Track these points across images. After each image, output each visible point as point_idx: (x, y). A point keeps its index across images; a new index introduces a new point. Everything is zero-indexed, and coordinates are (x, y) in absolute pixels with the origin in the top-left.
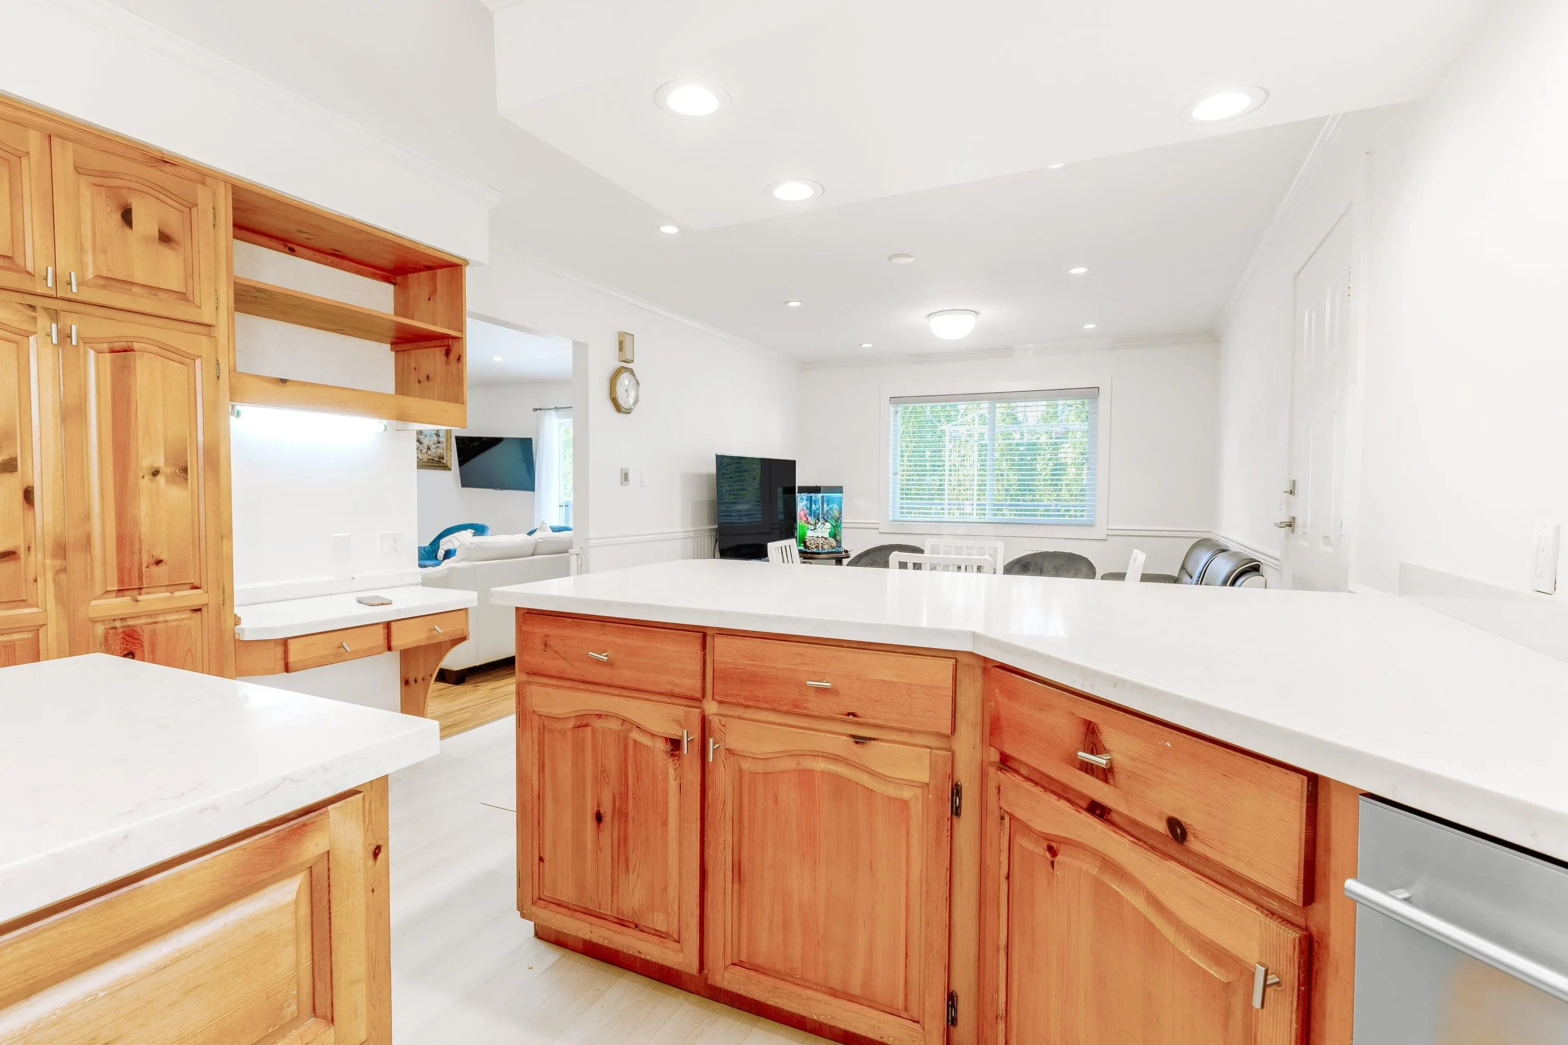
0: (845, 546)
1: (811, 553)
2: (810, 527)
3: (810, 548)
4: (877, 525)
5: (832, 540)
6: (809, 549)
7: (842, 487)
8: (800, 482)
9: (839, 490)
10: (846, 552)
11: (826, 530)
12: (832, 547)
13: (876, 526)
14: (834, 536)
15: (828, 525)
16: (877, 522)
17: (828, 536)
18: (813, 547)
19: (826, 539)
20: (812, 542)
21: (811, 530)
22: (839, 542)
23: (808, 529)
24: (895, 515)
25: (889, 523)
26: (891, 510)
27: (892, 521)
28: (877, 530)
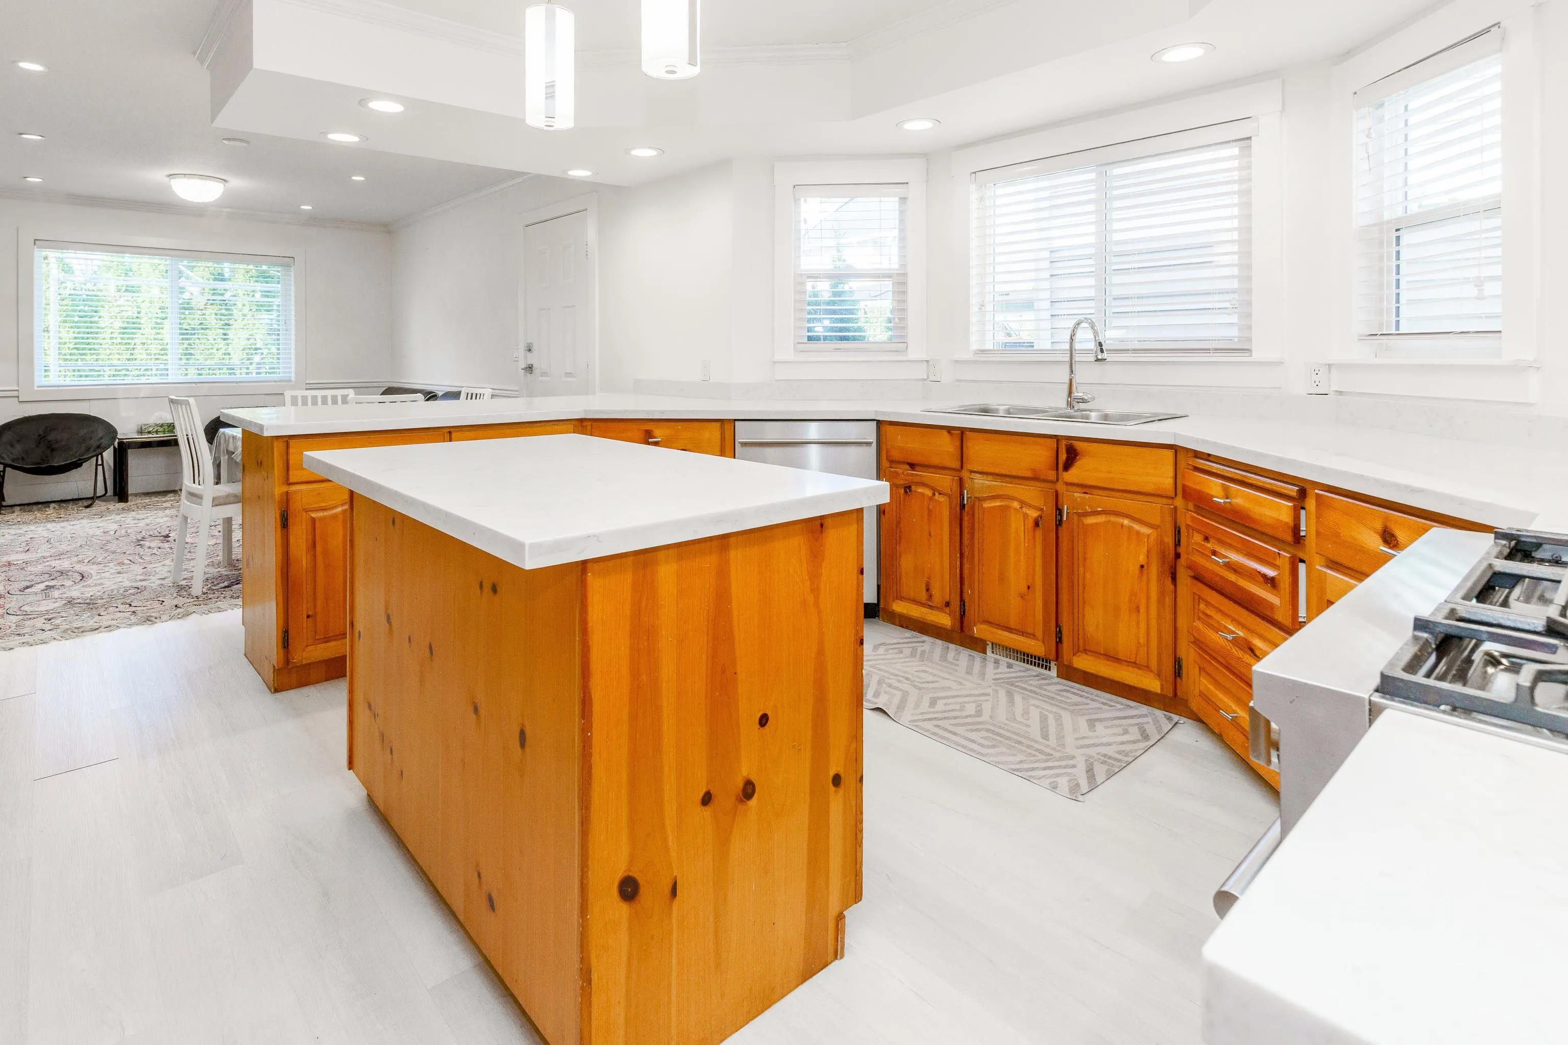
4: (17, 392)
13: (15, 393)
16: (17, 388)
24: (40, 380)
25: (36, 388)
26: (36, 373)
27: (38, 387)
28: (17, 399)
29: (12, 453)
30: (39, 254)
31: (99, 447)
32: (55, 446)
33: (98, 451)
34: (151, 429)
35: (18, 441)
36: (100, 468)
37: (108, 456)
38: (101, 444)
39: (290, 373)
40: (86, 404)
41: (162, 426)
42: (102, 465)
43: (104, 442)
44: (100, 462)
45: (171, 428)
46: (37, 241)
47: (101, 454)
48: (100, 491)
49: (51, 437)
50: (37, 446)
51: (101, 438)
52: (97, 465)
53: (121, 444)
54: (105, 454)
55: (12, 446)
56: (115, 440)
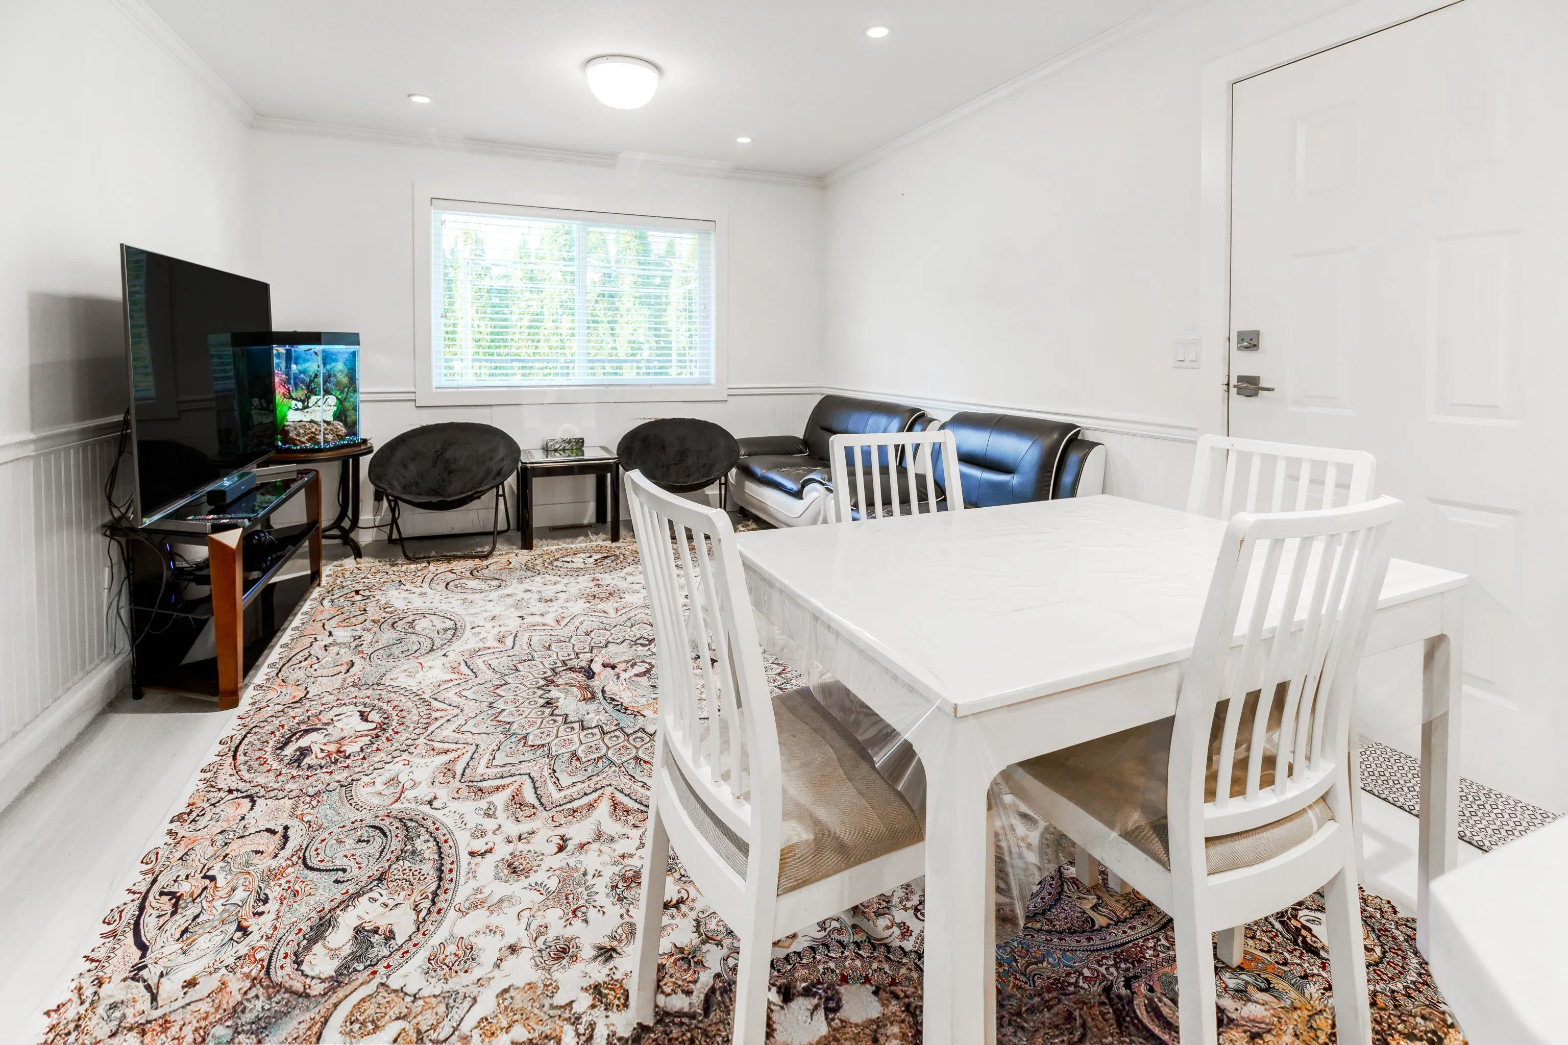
0: (363, 434)
1: (302, 451)
2: (293, 405)
3: (298, 442)
4: (413, 394)
5: (339, 425)
6: (296, 445)
7: (358, 334)
8: (280, 322)
9: (352, 339)
10: (365, 441)
11: (328, 408)
12: (341, 438)
13: (411, 396)
14: (341, 415)
15: (332, 400)
16: (413, 390)
17: (330, 418)
18: (304, 440)
19: (328, 423)
20: (302, 431)
21: (297, 409)
22: (352, 428)
23: (290, 408)
24: (439, 379)
25: (434, 390)
26: (434, 370)
27: (437, 388)
28: (413, 403)
29: (404, 477)
30: (436, 215)
31: (499, 473)
32: (453, 467)
33: (499, 479)
34: (557, 446)
35: (414, 459)
36: (501, 499)
37: (511, 482)
38: (501, 469)
39: (708, 373)
40: (487, 411)
41: (569, 442)
42: (504, 495)
43: (506, 464)
44: (501, 492)
45: (580, 444)
46: (434, 201)
47: (502, 484)
48: (502, 525)
49: (449, 454)
50: (434, 466)
51: (502, 459)
52: (498, 495)
53: (525, 469)
54: (506, 483)
55: (405, 467)
56: (517, 463)
